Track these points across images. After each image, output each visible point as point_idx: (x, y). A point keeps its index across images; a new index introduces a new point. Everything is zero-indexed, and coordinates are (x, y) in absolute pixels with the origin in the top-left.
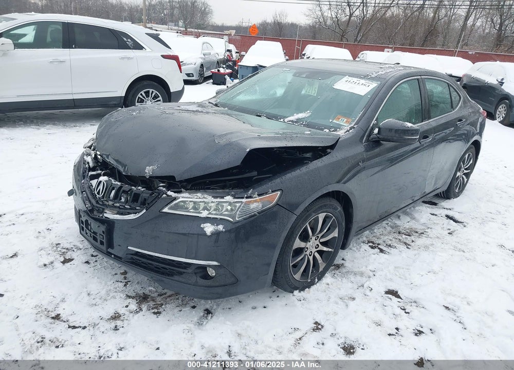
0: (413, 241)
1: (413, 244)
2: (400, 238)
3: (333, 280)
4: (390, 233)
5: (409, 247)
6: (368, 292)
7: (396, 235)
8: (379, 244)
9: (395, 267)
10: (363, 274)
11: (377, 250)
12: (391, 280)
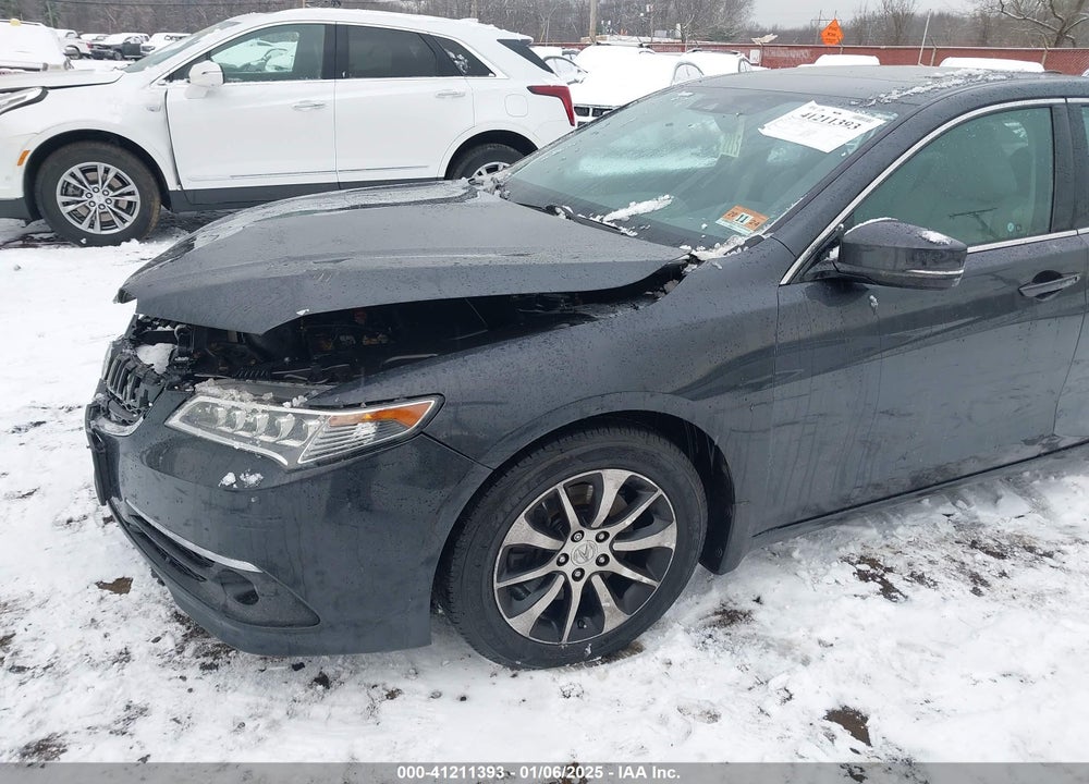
0: (1003, 574)
1: (997, 583)
2: (967, 559)
3: (693, 653)
4: (943, 540)
5: (983, 589)
6: (773, 706)
7: (959, 552)
8: (890, 570)
9: (900, 644)
10: (790, 649)
11: (875, 586)
12: (867, 680)
